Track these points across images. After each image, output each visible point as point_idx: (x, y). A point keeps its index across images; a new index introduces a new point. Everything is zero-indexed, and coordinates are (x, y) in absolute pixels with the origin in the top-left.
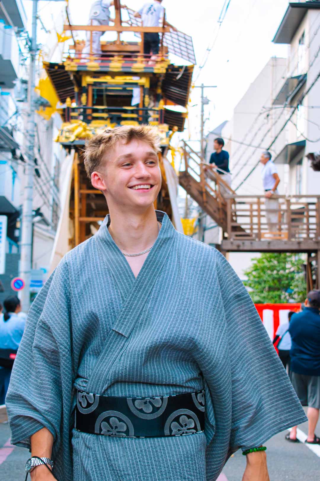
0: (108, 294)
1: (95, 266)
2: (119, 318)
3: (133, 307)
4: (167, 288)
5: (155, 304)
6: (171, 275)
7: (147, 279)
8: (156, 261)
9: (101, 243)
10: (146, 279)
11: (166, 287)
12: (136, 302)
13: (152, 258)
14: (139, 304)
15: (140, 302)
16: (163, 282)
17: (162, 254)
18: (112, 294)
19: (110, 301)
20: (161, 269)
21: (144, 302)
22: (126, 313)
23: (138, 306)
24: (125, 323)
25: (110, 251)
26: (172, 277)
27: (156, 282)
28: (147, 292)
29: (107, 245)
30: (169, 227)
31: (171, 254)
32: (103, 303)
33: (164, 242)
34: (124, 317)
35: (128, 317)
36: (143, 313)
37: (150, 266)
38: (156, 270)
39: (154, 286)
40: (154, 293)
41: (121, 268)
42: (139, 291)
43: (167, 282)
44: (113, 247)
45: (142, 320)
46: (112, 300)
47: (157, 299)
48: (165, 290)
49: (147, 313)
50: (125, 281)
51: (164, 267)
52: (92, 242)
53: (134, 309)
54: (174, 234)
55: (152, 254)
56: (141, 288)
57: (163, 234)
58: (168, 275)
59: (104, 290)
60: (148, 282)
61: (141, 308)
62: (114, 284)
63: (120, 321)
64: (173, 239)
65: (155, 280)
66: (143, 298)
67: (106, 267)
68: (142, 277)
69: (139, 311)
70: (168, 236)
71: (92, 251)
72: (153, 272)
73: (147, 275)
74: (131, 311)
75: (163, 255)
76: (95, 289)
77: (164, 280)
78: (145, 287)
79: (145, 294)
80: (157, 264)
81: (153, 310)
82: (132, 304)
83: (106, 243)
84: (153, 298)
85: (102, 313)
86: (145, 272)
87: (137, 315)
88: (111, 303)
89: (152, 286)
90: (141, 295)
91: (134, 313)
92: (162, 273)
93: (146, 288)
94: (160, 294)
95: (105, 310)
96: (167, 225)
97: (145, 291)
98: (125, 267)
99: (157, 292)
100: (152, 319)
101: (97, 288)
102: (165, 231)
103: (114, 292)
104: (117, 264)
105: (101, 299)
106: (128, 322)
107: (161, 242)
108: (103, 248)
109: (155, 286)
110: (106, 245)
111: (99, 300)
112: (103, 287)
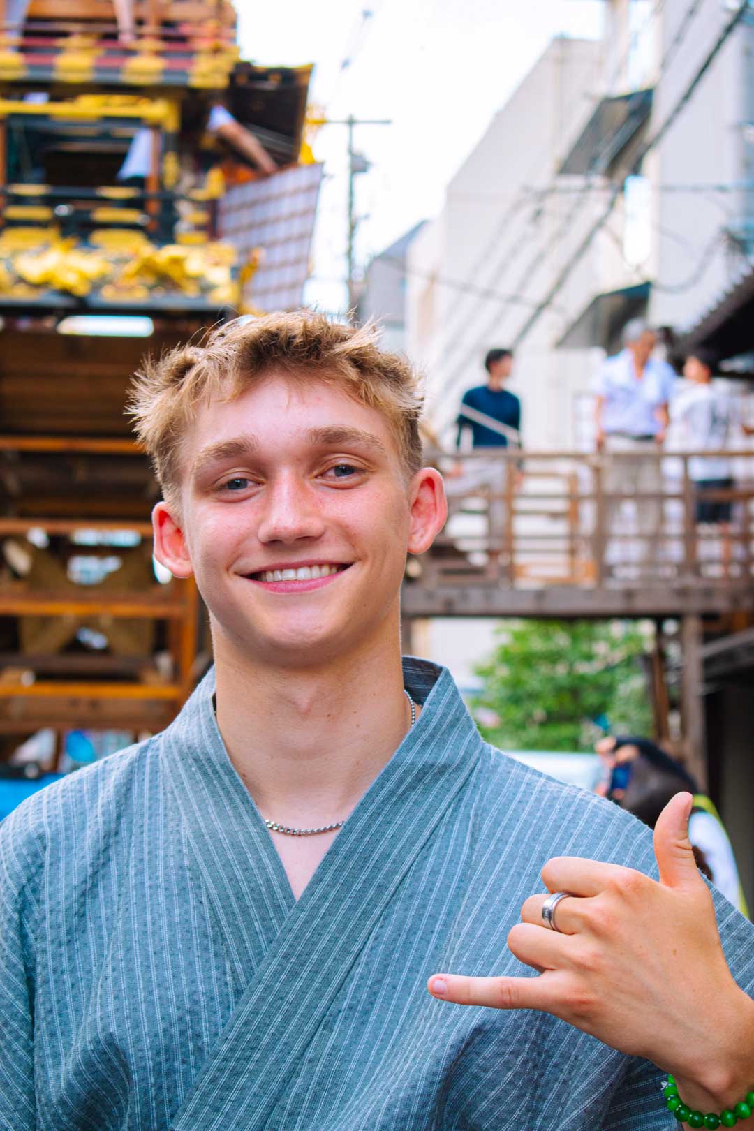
0: (183, 976)
1: (146, 857)
2: (204, 1085)
3: (266, 1039)
4: (411, 970)
5: (358, 1034)
6: (433, 917)
7: (333, 928)
8: (376, 856)
9: (180, 765)
10: (325, 926)
11: (408, 964)
12: (278, 1019)
13: (358, 841)
14: (291, 1028)
15: (295, 1021)
16: (400, 942)
17: (403, 827)
18: (200, 976)
19: (187, 1006)
20: (392, 889)
21: (311, 1023)
22: (233, 1063)
23: (284, 1038)
24: (227, 1107)
25: (210, 801)
26: (438, 927)
27: (370, 943)
28: (327, 979)
29: (205, 774)
30: (452, 726)
31: (442, 830)
32: (158, 1009)
33: (418, 779)
34: (222, 1081)
35: (242, 1081)
36: (306, 1067)
37: (345, 874)
38: (372, 892)
39: (357, 956)
40: (358, 986)
41: (247, 870)
42: (294, 975)
43: (415, 946)
44: (224, 788)
45: (299, 1100)
46: (196, 1002)
47: (367, 1012)
48: (403, 978)
49: (319, 1068)
50: (257, 925)
51: (407, 882)
52: (148, 761)
53: (271, 1046)
54: (468, 754)
55: (358, 827)
56: (303, 964)
57: (417, 747)
58: (419, 916)
59: (166, 956)
60: (334, 940)
61: (297, 1047)
62: (210, 933)
63: (205, 1095)
64: (465, 774)
65: (364, 933)
66: (311, 1007)
67: (187, 863)
68: (312, 917)
69: (290, 1059)
70: (442, 760)
71: (141, 796)
72: (358, 900)
73: (330, 912)
74: (257, 1056)
75: (409, 831)
76: (129, 949)
77: (403, 937)
78: (321, 962)
79: (317, 990)
80: (377, 867)
81: (344, 1060)
82: (262, 1028)
83: (201, 767)
84: (351, 1008)
85: (148, 1054)
86: (324, 897)
87: (280, 1076)
88: (192, 1012)
89: (350, 959)
90: (303, 991)
91: (267, 1067)
92: (398, 906)
93: (326, 966)
94: (383, 993)
95: (162, 1042)
96: (445, 715)
97: (319, 979)
98: (262, 868)
99: (369, 982)
100: (340, 1095)
101: (137, 947)
102: (432, 736)
103: (206, 969)
104: (230, 855)
105: (151, 992)
106: (239, 1101)
107: (401, 782)
108: (187, 785)
109: (363, 959)
110: (199, 776)
111: (142, 996)
112: (166, 942)
